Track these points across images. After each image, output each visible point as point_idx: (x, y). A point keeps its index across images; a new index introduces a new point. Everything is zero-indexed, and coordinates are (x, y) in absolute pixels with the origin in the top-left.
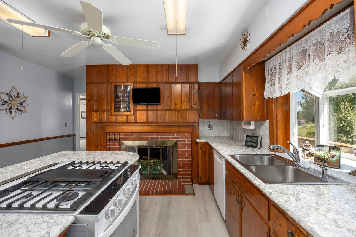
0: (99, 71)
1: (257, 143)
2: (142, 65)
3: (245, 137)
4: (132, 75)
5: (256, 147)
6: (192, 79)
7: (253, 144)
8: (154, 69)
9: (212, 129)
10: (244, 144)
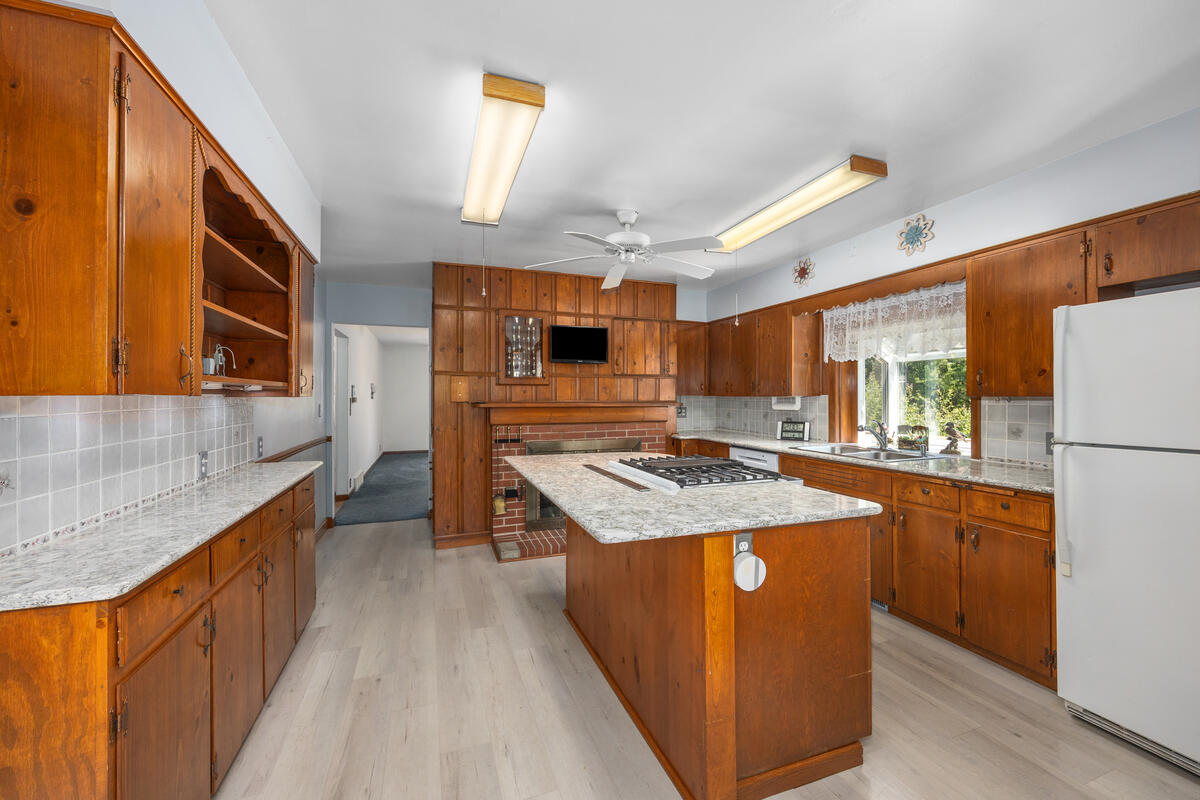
0: (469, 280)
1: (803, 432)
2: (566, 275)
3: (780, 423)
4: (545, 295)
5: (801, 439)
6: (666, 315)
7: (797, 435)
8: (591, 287)
9: (685, 416)
10: (779, 437)
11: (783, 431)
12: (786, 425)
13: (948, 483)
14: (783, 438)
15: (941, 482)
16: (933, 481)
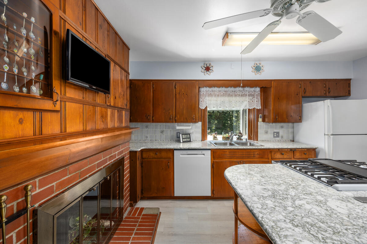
3: (181, 135)
11: (183, 139)
12: (183, 135)
13: (289, 150)
14: (183, 142)
15: (287, 150)
16: (284, 150)
